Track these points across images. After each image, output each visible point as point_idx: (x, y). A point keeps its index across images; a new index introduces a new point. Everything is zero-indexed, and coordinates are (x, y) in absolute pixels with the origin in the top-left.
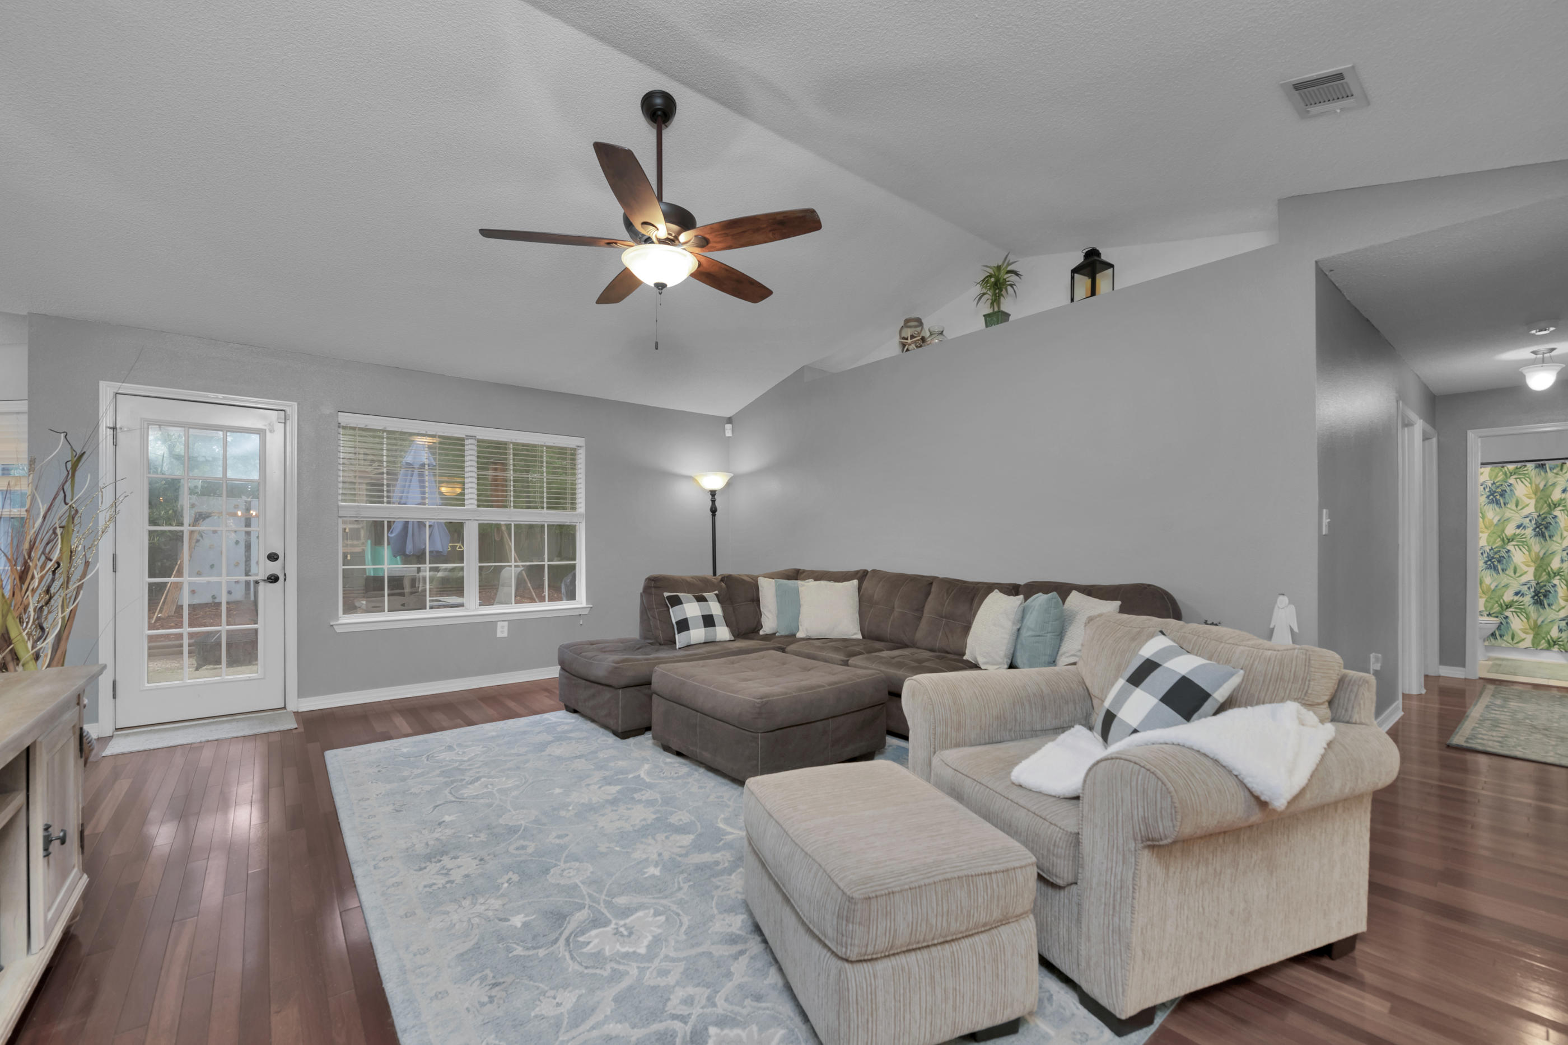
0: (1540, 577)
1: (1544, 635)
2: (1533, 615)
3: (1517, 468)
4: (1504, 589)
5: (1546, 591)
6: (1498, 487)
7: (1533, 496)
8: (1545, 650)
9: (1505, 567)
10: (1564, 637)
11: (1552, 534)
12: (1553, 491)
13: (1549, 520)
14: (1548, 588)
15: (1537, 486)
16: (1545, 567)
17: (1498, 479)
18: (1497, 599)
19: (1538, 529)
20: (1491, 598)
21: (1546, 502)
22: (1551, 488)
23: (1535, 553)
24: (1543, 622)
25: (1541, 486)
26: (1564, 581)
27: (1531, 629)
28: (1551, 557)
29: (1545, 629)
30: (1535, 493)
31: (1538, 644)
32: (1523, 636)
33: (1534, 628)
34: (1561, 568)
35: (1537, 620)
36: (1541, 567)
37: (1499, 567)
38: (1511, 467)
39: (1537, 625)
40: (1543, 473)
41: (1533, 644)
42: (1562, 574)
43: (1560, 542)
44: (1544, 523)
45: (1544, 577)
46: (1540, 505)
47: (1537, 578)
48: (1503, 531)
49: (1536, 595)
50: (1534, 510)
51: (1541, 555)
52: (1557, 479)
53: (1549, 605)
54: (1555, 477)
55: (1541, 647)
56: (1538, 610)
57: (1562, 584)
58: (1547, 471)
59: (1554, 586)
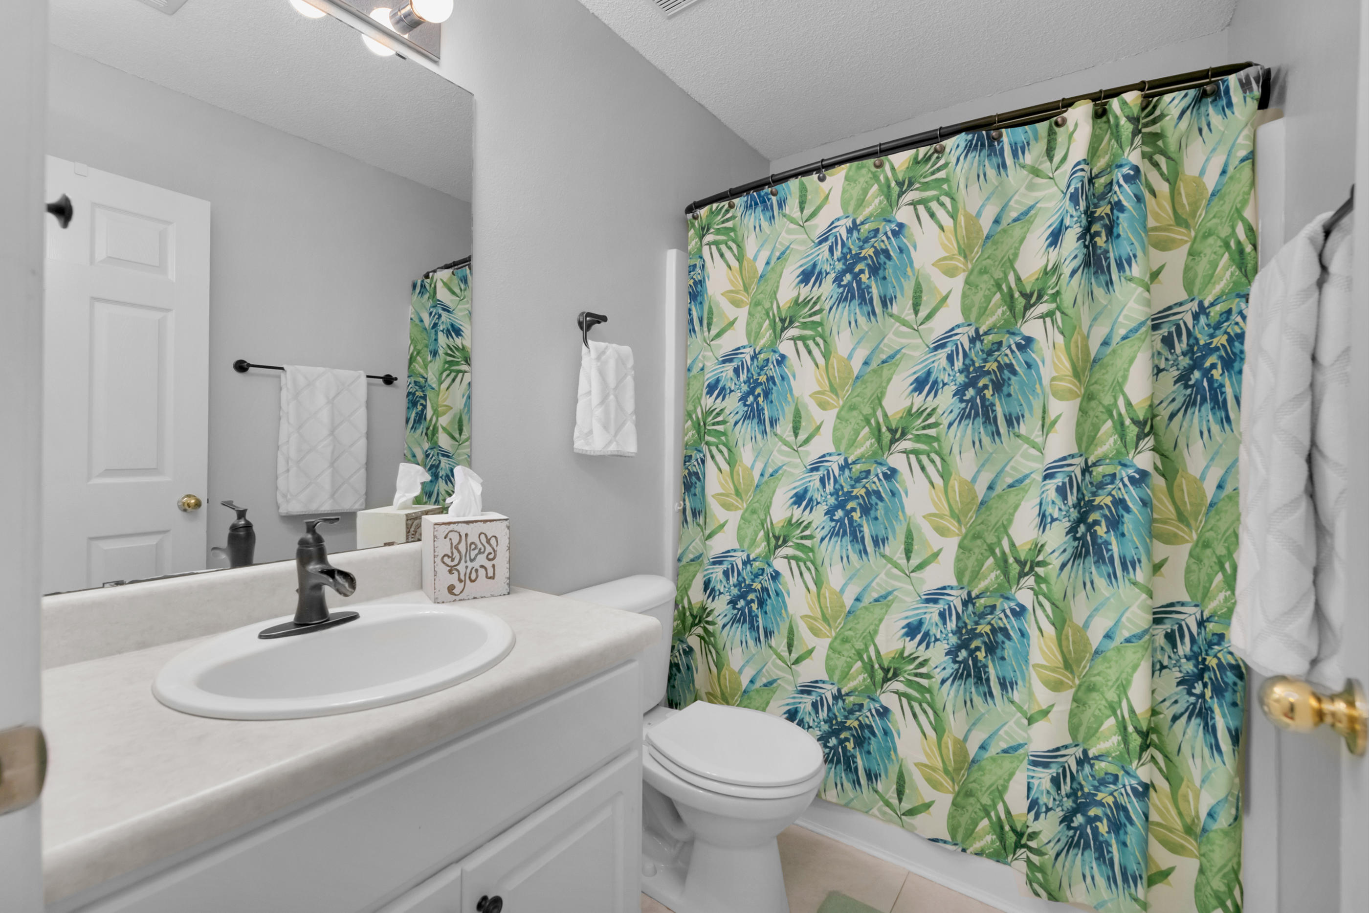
0: (976, 575)
1: (986, 800)
2: (956, 724)
3: (916, 162)
4: (878, 610)
5: (994, 630)
6: (866, 240)
7: (959, 262)
8: (990, 856)
9: (882, 533)
10: (1044, 838)
11: (1016, 410)
12: (1022, 240)
13: (1006, 356)
14: (999, 619)
15: (973, 220)
16: (991, 538)
17: (867, 211)
18: (859, 645)
19: (970, 393)
20: (845, 640)
21: (999, 286)
22: (1017, 230)
23: (962, 482)
24: (983, 747)
25: (986, 224)
26: (1047, 605)
27: (946, 771)
28: (1012, 499)
29: (989, 777)
30: (964, 253)
31: (970, 833)
32: (926, 793)
33: (958, 770)
34: (1039, 548)
35: (966, 739)
36: (977, 536)
37: (866, 530)
38: (901, 160)
39: (965, 753)
40: (991, 172)
41: (953, 830)
42: (1040, 570)
43: (1039, 440)
44: (992, 366)
45: (990, 577)
46: (978, 298)
47: (966, 580)
48: (879, 400)
49: (964, 644)
50: (960, 320)
51: (980, 489)
52: (1038, 194)
53: (1004, 685)
54: (1031, 187)
55: (978, 845)
56: (968, 703)
57: (1039, 611)
58: (1004, 166)
59: (1019, 612)
